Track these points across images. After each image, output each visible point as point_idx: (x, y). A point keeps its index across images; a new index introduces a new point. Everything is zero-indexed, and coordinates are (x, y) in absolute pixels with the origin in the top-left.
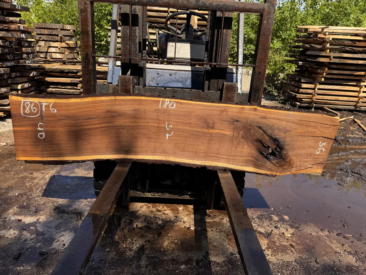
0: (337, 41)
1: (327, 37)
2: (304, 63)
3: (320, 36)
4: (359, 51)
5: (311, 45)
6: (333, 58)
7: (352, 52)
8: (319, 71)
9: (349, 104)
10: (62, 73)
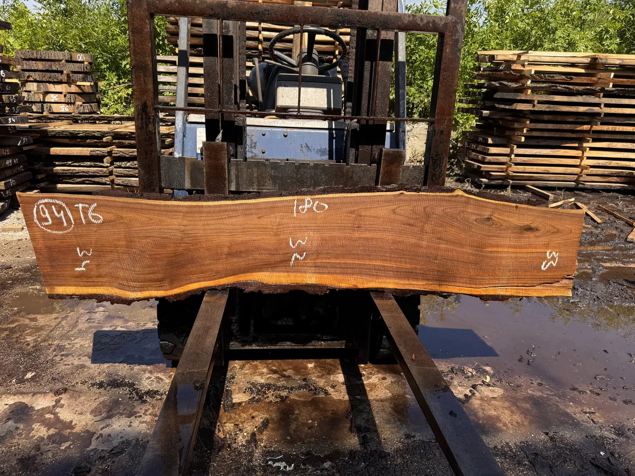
0: (542, 75)
1: (527, 68)
2: (492, 112)
3: (514, 67)
4: (577, 90)
5: (502, 82)
6: (538, 103)
7: (567, 92)
8: (516, 125)
9: (565, 179)
10: (74, 139)
